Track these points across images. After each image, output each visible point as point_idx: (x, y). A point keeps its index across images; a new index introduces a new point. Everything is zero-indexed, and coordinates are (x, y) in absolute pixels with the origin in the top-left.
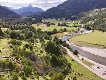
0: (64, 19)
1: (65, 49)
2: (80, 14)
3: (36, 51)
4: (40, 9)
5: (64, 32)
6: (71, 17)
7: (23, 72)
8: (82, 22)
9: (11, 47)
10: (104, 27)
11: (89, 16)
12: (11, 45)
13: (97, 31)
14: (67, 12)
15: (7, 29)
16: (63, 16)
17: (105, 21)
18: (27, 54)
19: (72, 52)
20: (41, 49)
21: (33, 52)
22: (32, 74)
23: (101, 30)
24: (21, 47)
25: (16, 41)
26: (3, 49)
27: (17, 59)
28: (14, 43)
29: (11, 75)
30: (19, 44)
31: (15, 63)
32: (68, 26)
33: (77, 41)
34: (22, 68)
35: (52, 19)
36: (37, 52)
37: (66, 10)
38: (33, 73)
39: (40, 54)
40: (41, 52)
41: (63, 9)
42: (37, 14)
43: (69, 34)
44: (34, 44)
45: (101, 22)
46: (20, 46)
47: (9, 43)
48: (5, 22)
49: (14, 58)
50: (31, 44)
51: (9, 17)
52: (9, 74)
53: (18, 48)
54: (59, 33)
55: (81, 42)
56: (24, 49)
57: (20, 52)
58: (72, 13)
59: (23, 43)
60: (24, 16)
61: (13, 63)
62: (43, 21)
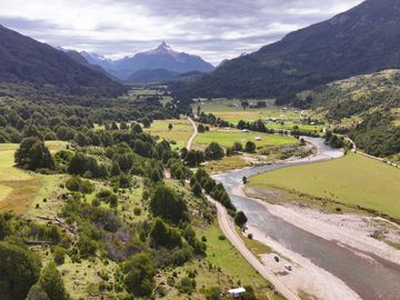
0: (273, 101)
1: (215, 207)
2: (330, 85)
3: (123, 209)
4: (198, 59)
5: (245, 154)
6: (298, 95)
7: (77, 248)
8: (327, 117)
9: (64, 197)
10: (381, 142)
11: (354, 98)
12: (65, 191)
13: (359, 152)
14: (289, 76)
15: (67, 143)
16: (269, 91)
17: (392, 119)
18: (99, 216)
19: (233, 215)
20: (140, 206)
21: (116, 212)
22: (95, 256)
23: (370, 152)
24: (90, 198)
25: (80, 181)
26: (45, 200)
27: (69, 222)
28: (73, 187)
29: (52, 251)
30: (88, 190)
31: (64, 231)
32: (272, 132)
33: (269, 185)
34: (76, 242)
35: (229, 102)
36: (126, 213)
37: (288, 67)
38: (98, 253)
39: (133, 216)
40: (138, 212)
41: (275, 62)
42: (182, 79)
43: (258, 162)
44: (124, 192)
45: (377, 123)
46: (87, 196)
47: (62, 186)
48: (69, 114)
49: (63, 221)
50: (115, 191)
51: (85, 93)
52: (49, 250)
53: (82, 200)
54: (228, 155)
55: (278, 188)
56: (96, 203)
57: (82, 210)
58: (306, 78)
59: (96, 186)
60: (138, 87)
61: (60, 230)
62: (195, 111)
